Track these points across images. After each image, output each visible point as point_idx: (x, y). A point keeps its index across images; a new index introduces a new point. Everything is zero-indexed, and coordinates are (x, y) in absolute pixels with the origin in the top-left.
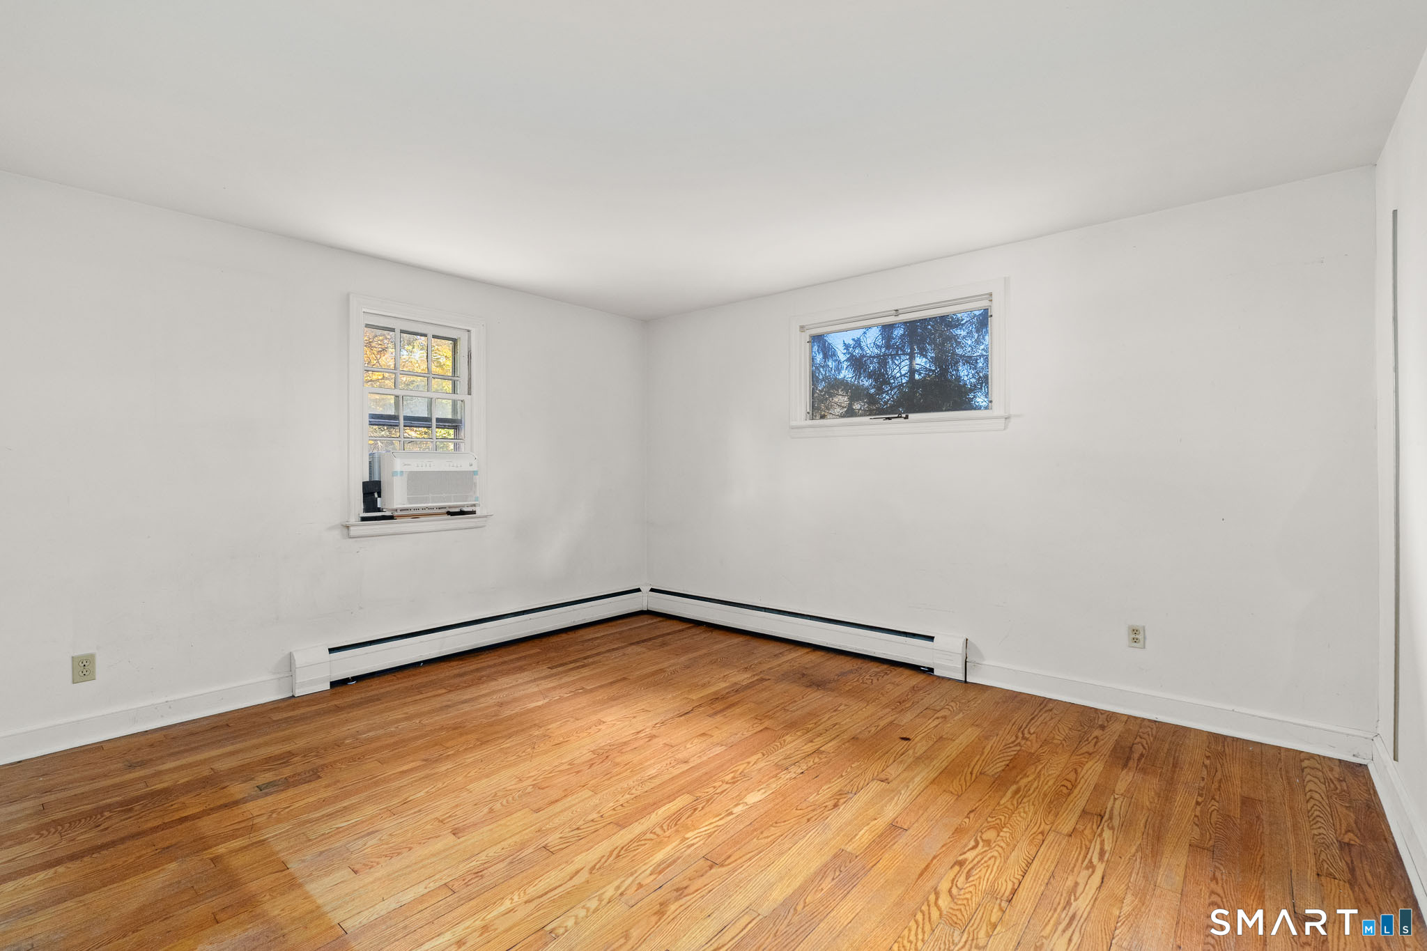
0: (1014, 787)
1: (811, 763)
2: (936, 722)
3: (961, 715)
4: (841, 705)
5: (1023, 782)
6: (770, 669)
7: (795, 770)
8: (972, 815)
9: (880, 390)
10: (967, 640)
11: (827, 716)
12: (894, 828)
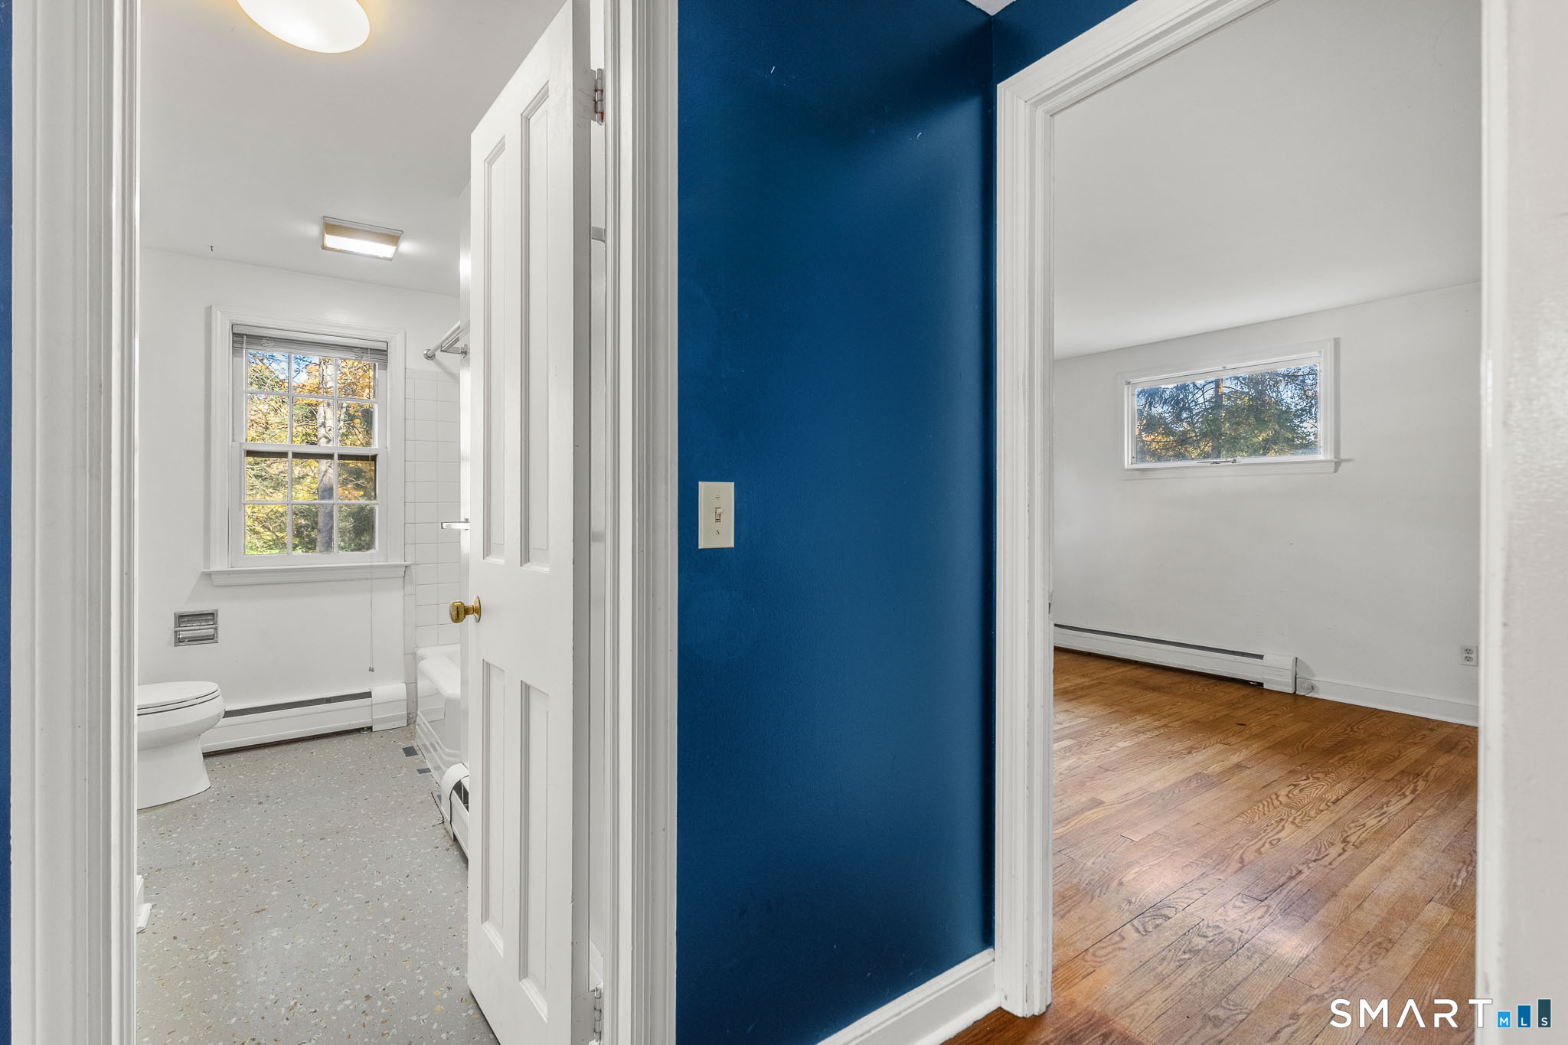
0: (1341, 756)
1: (1162, 731)
2: (1268, 717)
3: (1292, 714)
4: (1178, 702)
5: (1350, 754)
6: (1105, 677)
7: (1149, 735)
8: (1303, 766)
9: (1178, 419)
10: (1297, 659)
11: (1168, 707)
12: (1238, 766)
